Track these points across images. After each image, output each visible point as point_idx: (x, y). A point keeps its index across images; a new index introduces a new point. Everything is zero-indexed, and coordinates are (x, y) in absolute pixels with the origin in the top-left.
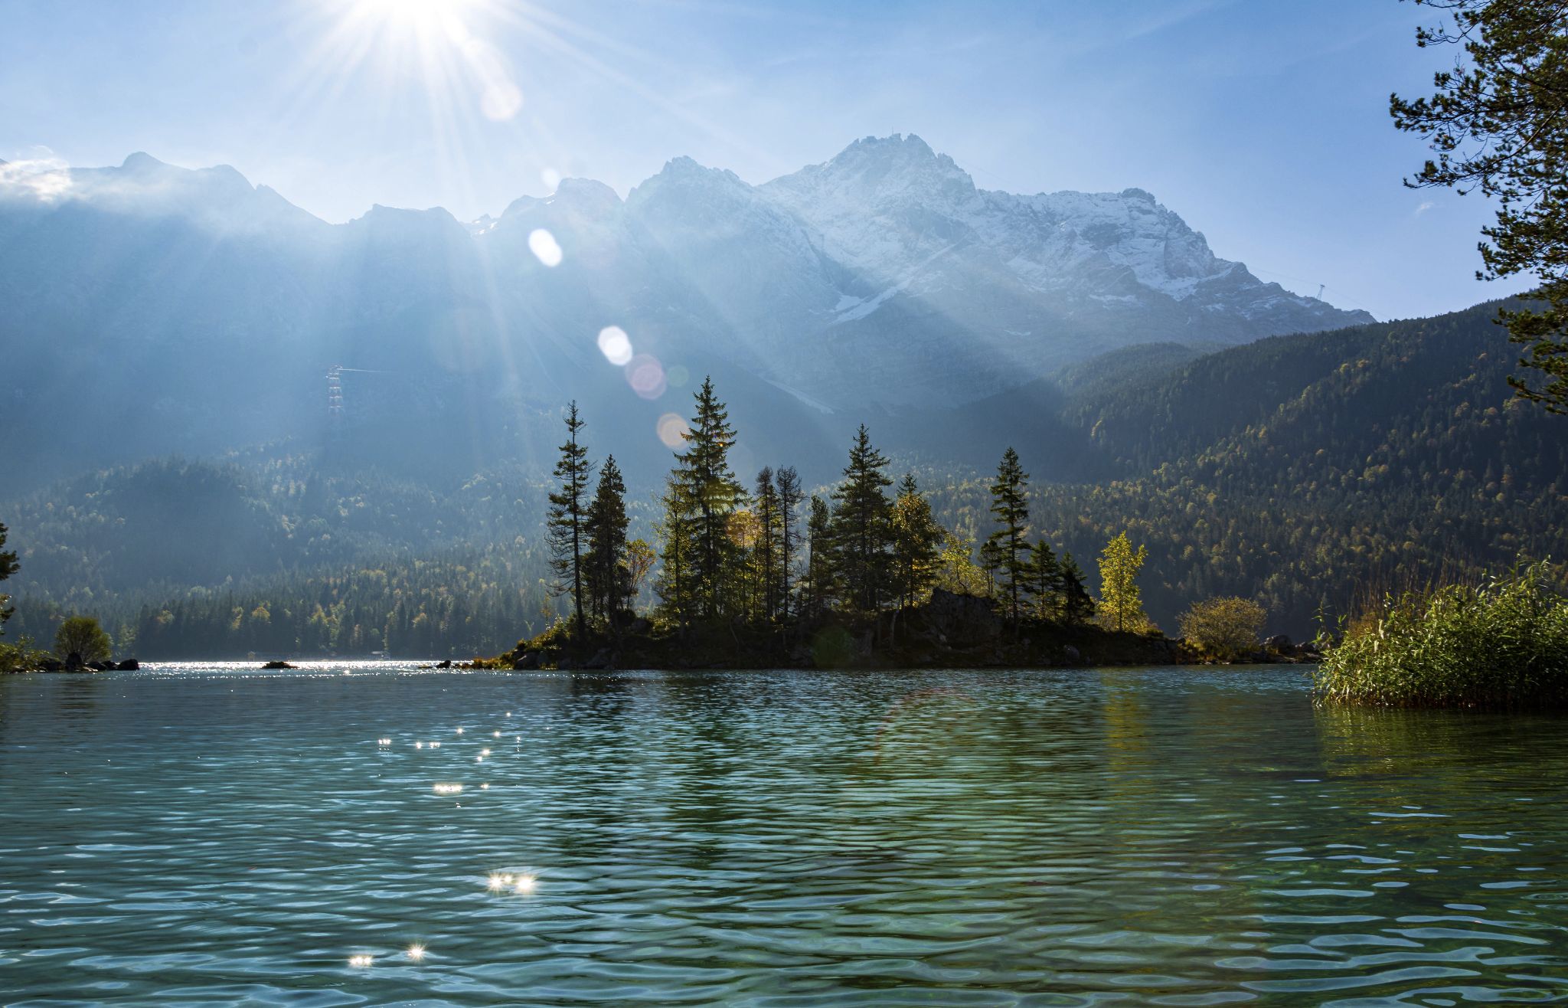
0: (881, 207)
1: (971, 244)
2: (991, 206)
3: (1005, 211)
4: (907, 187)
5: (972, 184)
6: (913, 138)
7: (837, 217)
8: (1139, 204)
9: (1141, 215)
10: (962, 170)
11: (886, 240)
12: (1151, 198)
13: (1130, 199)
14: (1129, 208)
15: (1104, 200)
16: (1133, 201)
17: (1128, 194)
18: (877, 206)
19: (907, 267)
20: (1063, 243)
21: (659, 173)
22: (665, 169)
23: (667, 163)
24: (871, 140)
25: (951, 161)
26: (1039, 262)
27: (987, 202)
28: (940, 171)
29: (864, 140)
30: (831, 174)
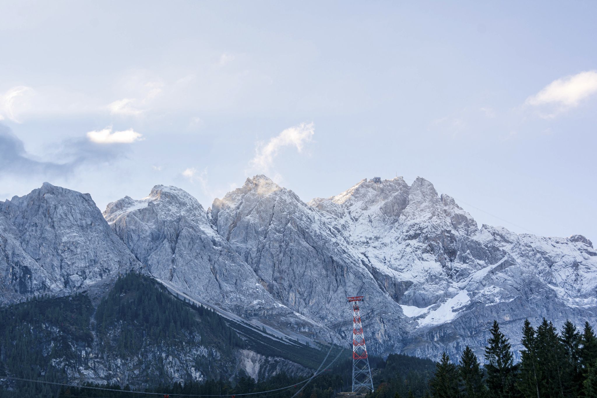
0: (412, 233)
1: (511, 264)
2: (498, 238)
3: (511, 243)
4: (430, 218)
5: (473, 221)
6: (421, 181)
7: (370, 239)
8: (586, 248)
9: (589, 256)
10: (462, 209)
11: (423, 259)
12: (590, 244)
13: (577, 243)
14: (579, 249)
15: (557, 243)
16: (580, 244)
17: (574, 239)
18: (407, 232)
19: (452, 283)
20: (571, 270)
21: (241, 187)
22: (247, 184)
23: (248, 180)
24: (377, 180)
25: (453, 201)
26: (555, 285)
27: (494, 234)
28: (445, 208)
29: (372, 181)
30: (351, 205)
